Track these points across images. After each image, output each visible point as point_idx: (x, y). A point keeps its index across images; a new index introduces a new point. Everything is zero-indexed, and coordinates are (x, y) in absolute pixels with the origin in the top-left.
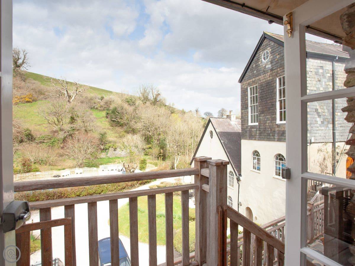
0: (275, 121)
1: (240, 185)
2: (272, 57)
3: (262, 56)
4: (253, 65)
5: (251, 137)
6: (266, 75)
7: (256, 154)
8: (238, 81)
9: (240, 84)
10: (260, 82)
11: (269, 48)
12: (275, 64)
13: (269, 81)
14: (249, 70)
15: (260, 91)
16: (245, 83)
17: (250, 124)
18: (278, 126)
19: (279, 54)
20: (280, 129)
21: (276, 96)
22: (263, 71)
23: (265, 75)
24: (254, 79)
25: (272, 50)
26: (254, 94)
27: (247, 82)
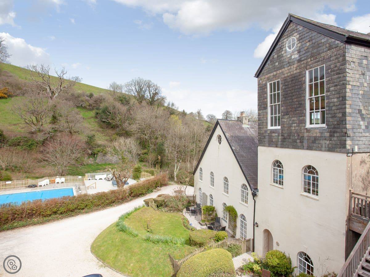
0: (303, 125)
1: (256, 201)
2: (299, 45)
3: (286, 44)
4: (275, 55)
5: (272, 143)
6: (292, 67)
7: (278, 164)
8: (254, 76)
9: (257, 79)
10: (283, 76)
11: (295, 35)
12: (304, 54)
13: (296, 75)
14: (269, 62)
15: (284, 87)
16: (263, 77)
17: (270, 127)
18: (308, 130)
19: (309, 41)
20: (310, 134)
21: (305, 93)
22: (287, 62)
23: (290, 67)
24: (275, 73)
25: (299, 37)
26: (275, 91)
27: (267, 76)
